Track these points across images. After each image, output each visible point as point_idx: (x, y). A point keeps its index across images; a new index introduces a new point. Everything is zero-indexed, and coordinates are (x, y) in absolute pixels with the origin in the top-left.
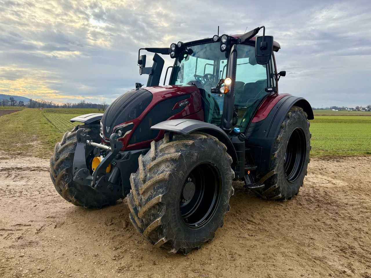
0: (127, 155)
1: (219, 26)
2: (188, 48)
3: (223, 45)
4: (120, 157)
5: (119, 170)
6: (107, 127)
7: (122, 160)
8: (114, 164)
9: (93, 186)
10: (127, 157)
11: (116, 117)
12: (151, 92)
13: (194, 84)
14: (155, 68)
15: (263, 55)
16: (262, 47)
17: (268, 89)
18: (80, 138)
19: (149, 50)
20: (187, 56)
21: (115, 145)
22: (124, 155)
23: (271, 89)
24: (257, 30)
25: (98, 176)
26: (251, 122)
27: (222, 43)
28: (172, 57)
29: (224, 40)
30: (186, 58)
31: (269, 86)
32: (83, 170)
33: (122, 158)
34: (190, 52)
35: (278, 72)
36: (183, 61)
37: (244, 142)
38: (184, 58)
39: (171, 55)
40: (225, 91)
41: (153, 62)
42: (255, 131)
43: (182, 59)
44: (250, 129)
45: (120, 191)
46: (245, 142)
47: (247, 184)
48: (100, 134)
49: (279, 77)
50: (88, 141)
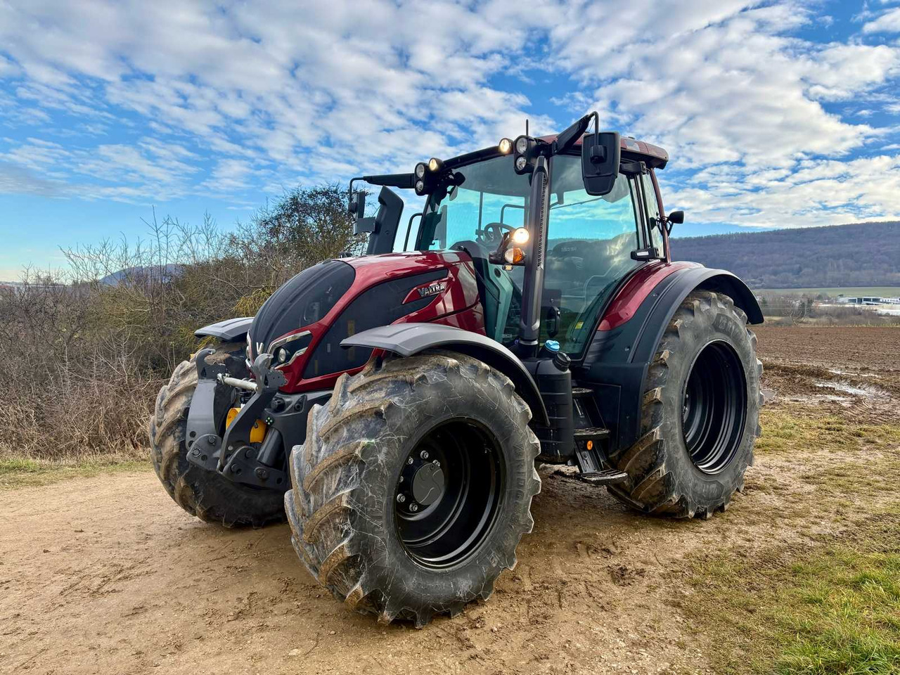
0: (298, 402)
1: (527, 121)
2: (454, 171)
3: (521, 160)
4: (281, 407)
5: (280, 435)
6: (257, 343)
7: (287, 413)
8: (269, 421)
9: (222, 468)
10: (298, 407)
11: (277, 319)
12: (352, 265)
13: (465, 249)
14: (383, 218)
15: (597, 174)
16: (594, 156)
17: (639, 254)
18: (204, 370)
19: (372, 180)
20: (453, 189)
21: (266, 379)
22: (289, 403)
23: (646, 253)
24: (585, 122)
25: (232, 446)
26: (596, 330)
27: (518, 156)
28: (420, 194)
29: (522, 149)
30: (450, 193)
31: (642, 245)
32: (208, 436)
33: (287, 409)
34: (459, 180)
35: (667, 214)
36: (446, 201)
37: (568, 371)
38: (448, 195)
39: (416, 190)
40: (515, 256)
41: (379, 204)
42: (605, 350)
43: (444, 196)
44: (594, 346)
45: (283, 482)
46: (572, 373)
47: (584, 472)
48: (247, 361)
49: (671, 226)
50: (220, 375)
